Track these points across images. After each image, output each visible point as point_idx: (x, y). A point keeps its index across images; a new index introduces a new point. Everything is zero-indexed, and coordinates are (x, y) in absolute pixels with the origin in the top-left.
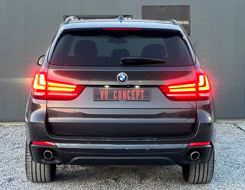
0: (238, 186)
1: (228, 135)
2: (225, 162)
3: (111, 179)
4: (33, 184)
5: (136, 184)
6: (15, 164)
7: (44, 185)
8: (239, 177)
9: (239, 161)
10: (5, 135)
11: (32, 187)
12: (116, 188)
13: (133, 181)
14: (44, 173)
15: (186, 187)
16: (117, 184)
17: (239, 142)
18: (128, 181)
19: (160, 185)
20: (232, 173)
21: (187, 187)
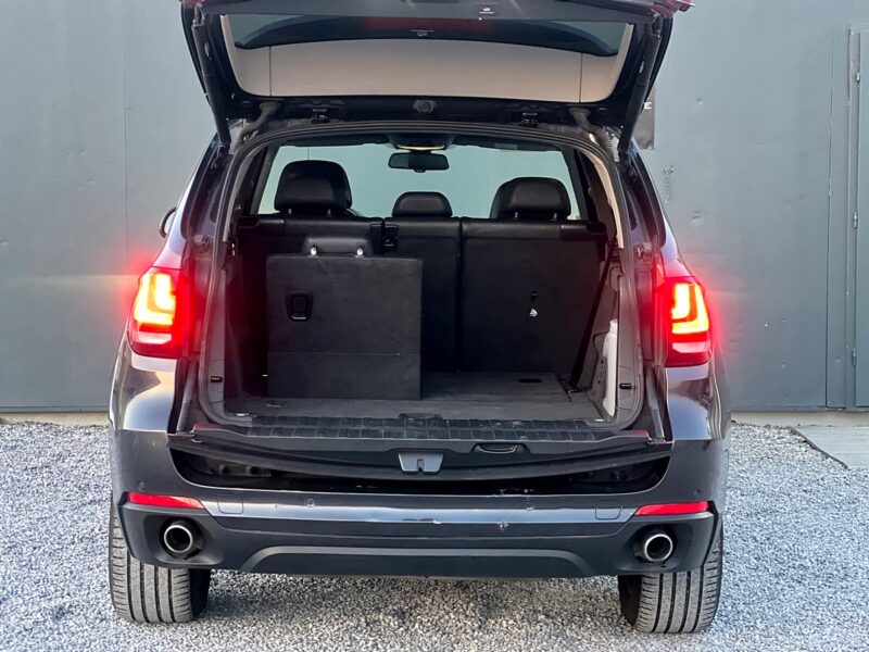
0: (798, 643)
1: (770, 467)
2: (758, 559)
3: (386, 614)
4: (134, 630)
5: (469, 631)
6: (82, 557)
7: (168, 632)
8: (803, 612)
9: (804, 555)
10: (59, 459)
11: (130, 637)
12: (403, 646)
13: (459, 620)
14: (170, 593)
15: (628, 645)
16: (407, 630)
17: (805, 491)
18: (442, 621)
19: (546, 637)
20: (781, 597)
21: (632, 644)
